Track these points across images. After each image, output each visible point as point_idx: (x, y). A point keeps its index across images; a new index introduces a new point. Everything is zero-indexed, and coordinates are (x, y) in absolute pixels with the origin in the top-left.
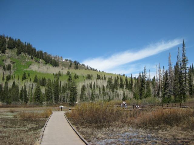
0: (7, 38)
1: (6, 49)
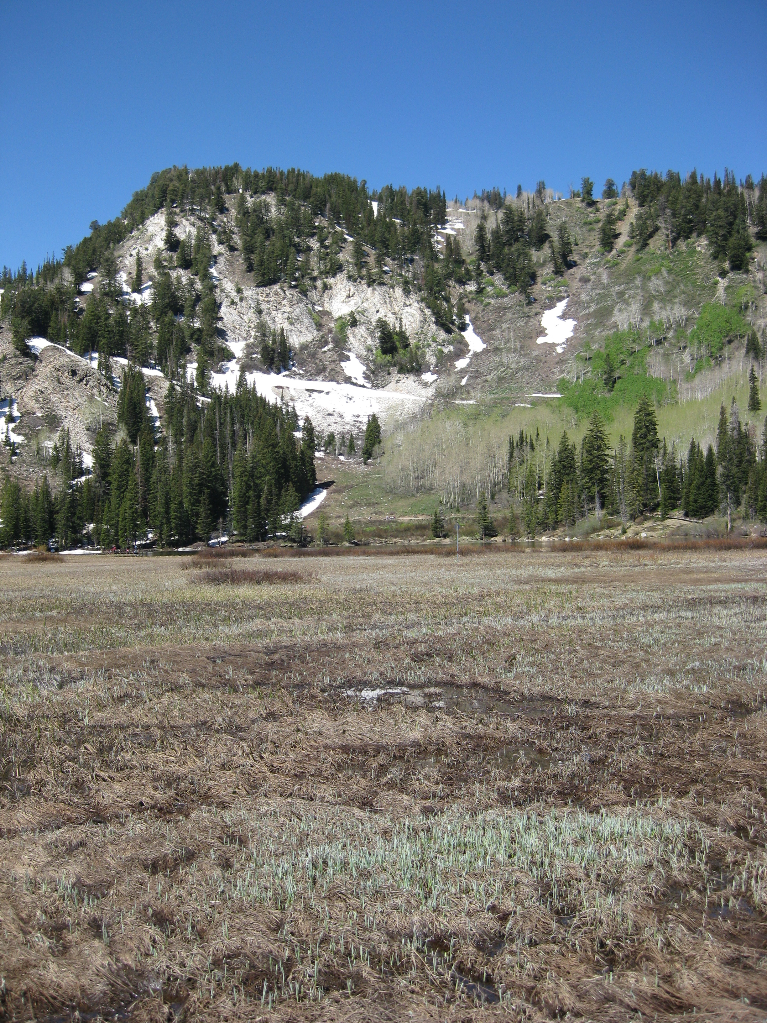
0: (750, 186)
1: (749, 248)
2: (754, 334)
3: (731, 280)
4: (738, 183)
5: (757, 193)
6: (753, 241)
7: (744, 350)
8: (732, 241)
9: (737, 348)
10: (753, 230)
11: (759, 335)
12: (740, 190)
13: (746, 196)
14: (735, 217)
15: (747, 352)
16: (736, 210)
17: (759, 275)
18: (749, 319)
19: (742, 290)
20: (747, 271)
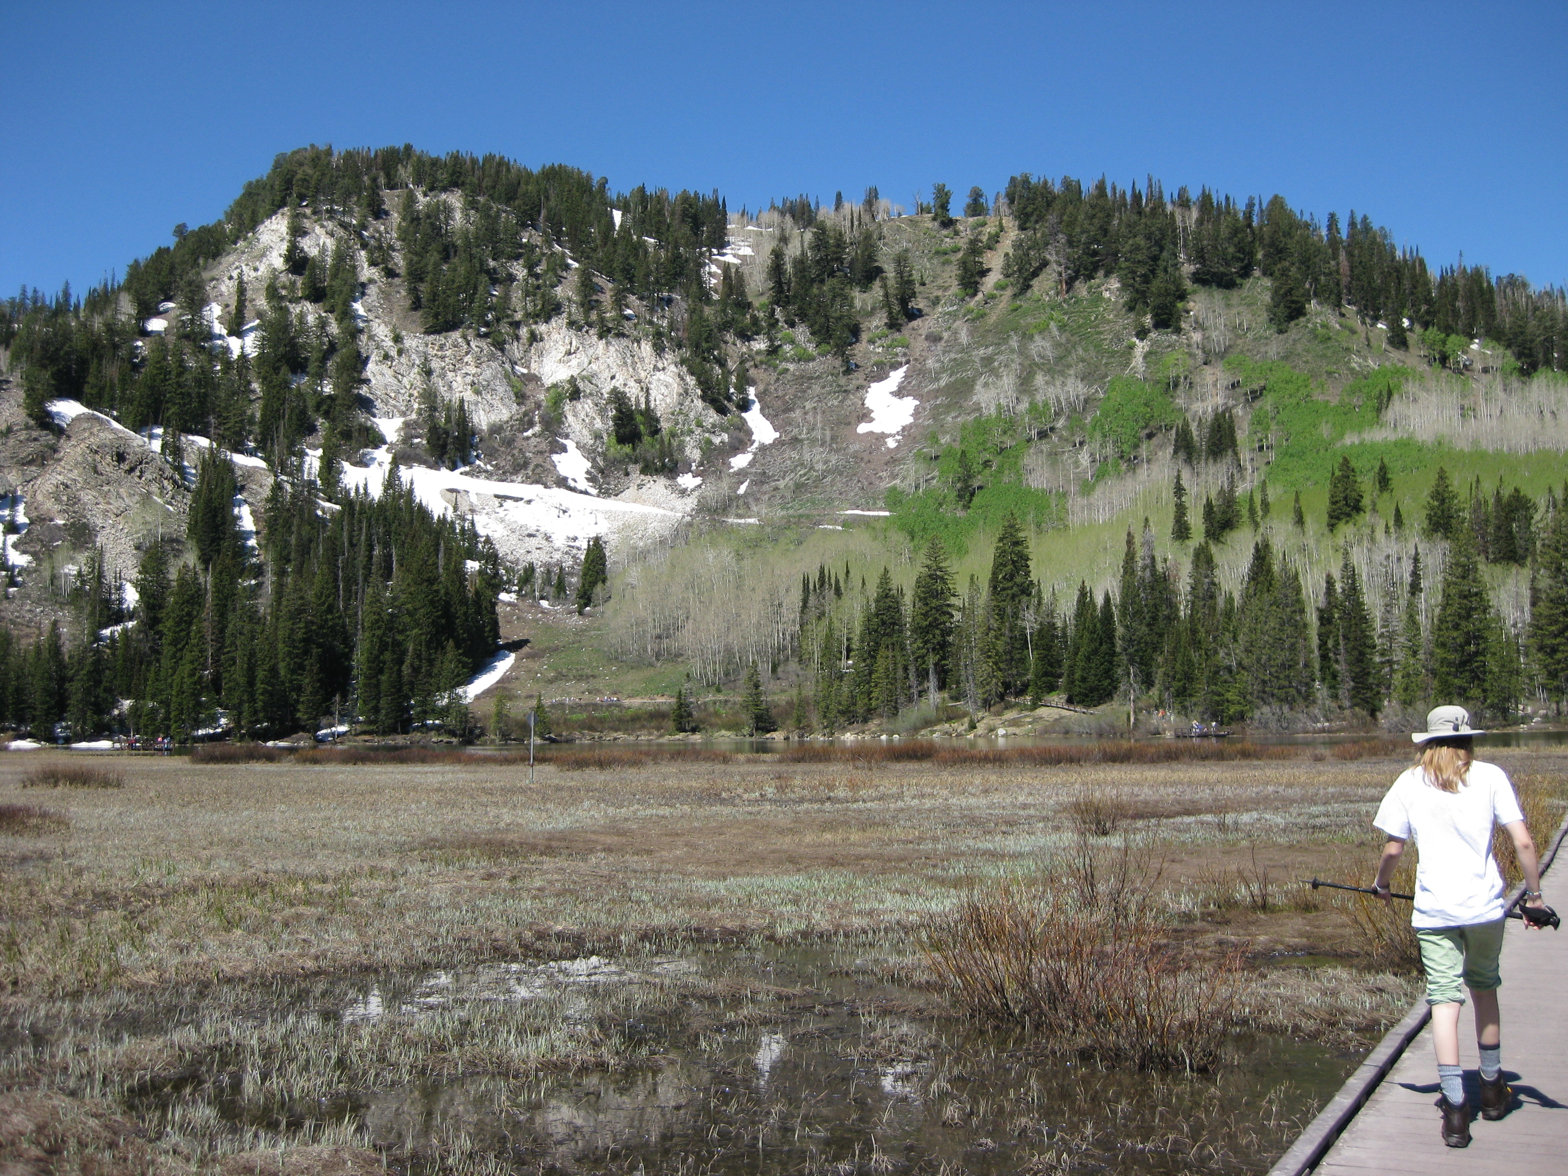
0: (1184, 203)
1: (1182, 296)
2: (1186, 424)
3: (1154, 343)
4: (1167, 198)
5: (1195, 214)
6: (1188, 285)
7: (1171, 449)
8: (1157, 284)
9: (1161, 446)
10: (1188, 269)
11: (1193, 427)
12: (1169, 208)
13: (1178, 218)
14: (1162, 249)
15: (1176, 452)
16: (1163, 237)
17: (1197, 337)
18: (1180, 402)
19: (1170, 359)
20: (1178, 330)
